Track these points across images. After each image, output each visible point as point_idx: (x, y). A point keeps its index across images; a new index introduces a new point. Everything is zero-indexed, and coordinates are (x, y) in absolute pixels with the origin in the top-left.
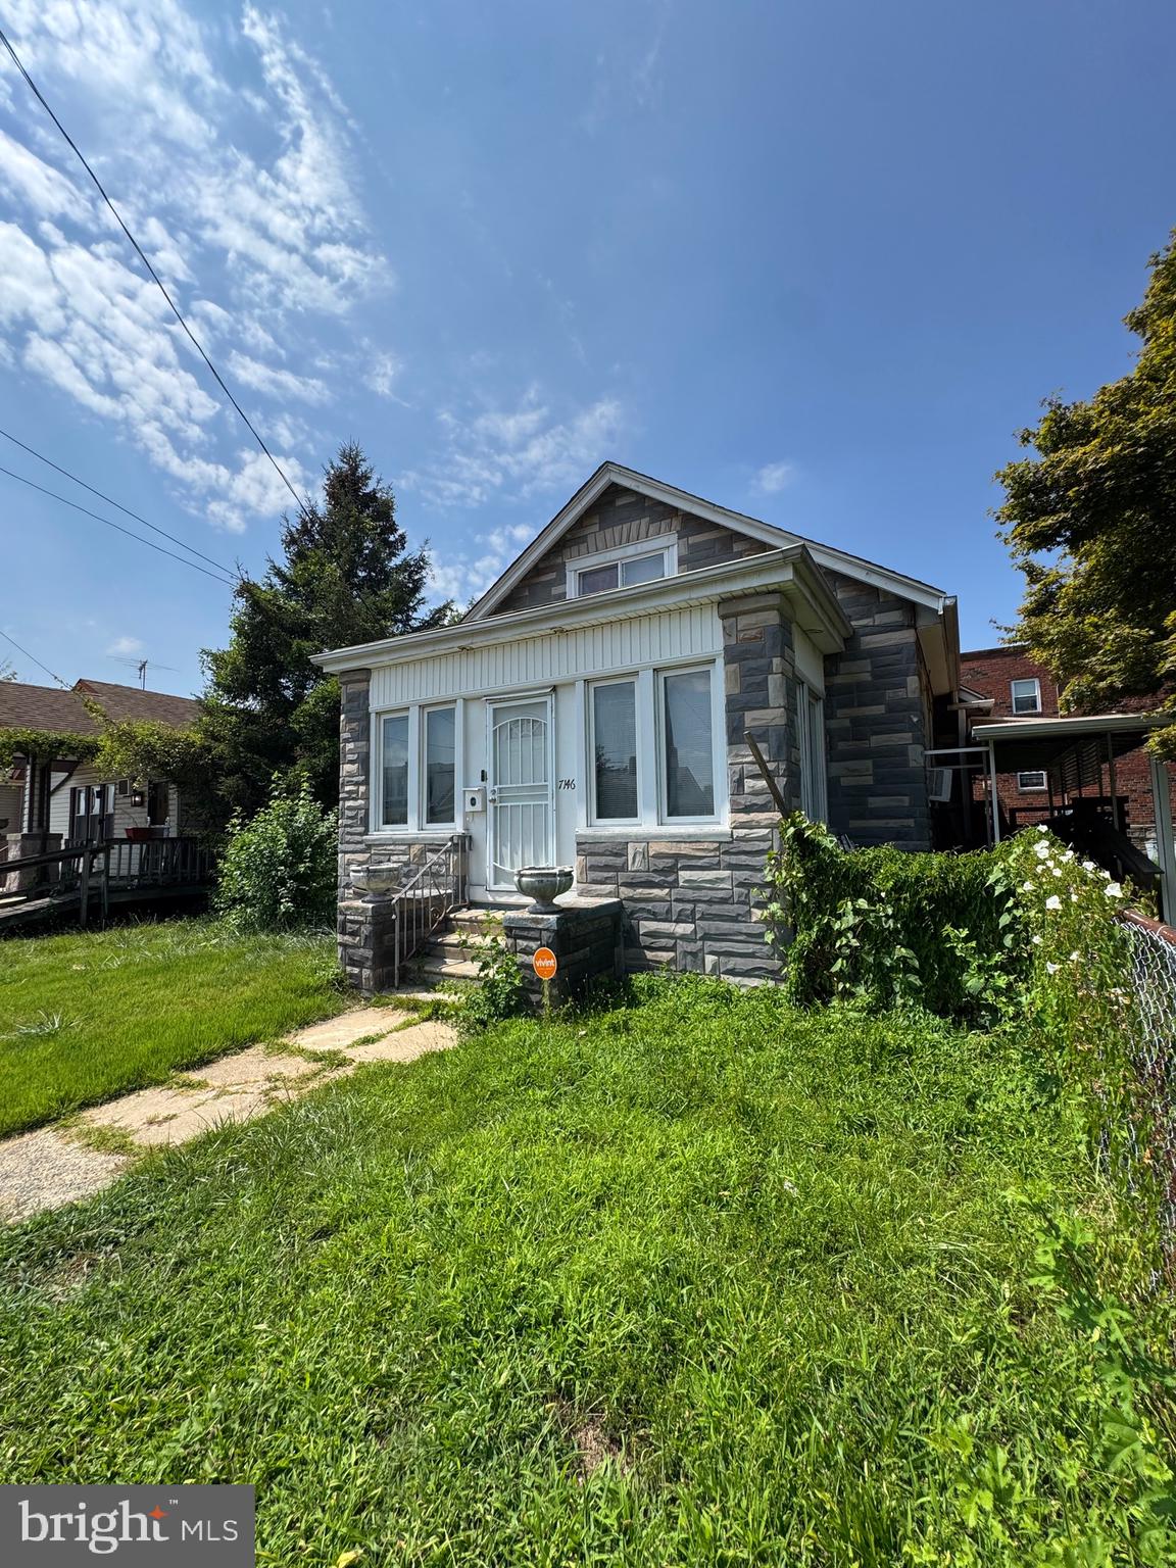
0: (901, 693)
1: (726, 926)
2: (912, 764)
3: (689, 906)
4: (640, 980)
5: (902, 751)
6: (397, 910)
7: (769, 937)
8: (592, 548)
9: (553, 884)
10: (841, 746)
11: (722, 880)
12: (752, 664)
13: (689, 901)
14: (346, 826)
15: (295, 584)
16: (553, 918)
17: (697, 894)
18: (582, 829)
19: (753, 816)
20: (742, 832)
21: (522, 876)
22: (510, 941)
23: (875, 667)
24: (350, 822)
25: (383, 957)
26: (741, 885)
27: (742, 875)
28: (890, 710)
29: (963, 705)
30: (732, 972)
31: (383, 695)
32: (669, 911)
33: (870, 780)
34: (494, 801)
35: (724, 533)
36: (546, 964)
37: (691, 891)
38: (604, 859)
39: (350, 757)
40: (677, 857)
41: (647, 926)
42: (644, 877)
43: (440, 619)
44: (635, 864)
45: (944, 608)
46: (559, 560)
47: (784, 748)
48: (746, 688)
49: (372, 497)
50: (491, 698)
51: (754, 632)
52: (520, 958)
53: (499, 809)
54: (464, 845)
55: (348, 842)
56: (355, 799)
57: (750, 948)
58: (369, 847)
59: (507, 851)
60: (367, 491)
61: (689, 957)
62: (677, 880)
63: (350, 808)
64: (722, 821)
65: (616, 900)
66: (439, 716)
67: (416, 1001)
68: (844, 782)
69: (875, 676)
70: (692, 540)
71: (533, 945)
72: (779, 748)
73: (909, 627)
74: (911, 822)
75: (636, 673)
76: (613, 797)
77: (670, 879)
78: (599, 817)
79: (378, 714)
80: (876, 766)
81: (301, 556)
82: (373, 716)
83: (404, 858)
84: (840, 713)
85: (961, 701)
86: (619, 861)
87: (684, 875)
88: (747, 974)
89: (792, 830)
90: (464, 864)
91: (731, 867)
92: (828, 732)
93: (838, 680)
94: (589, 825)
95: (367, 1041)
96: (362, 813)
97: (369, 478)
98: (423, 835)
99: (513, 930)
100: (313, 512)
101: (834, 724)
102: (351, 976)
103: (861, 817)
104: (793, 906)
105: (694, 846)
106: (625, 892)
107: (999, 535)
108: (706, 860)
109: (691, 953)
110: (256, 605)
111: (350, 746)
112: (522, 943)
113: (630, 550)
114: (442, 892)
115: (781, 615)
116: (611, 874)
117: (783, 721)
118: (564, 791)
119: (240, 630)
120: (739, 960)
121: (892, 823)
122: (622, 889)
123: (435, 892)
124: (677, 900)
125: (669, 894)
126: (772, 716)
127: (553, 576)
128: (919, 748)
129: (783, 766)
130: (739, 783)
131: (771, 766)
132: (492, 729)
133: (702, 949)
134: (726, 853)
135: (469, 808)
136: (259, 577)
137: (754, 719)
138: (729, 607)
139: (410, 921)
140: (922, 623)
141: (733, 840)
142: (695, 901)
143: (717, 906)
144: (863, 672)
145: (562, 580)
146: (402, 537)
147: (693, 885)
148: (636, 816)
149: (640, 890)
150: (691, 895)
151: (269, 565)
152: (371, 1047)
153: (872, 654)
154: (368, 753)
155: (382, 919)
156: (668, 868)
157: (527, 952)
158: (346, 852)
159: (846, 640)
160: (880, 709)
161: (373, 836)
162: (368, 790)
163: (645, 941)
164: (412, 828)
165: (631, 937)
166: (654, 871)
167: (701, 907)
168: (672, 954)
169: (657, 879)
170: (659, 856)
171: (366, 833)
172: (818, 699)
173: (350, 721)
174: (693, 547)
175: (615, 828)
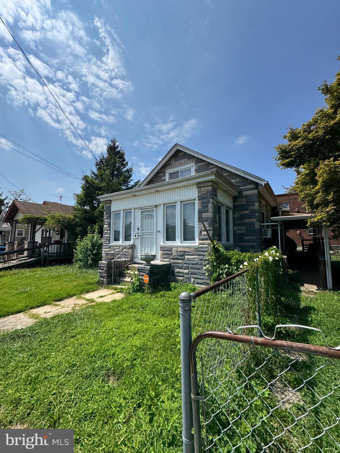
0: (253, 207)
1: (196, 271)
2: (256, 227)
3: (188, 265)
4: (173, 284)
5: (253, 224)
6: (113, 264)
7: (207, 274)
8: (172, 167)
9: (149, 258)
10: (237, 222)
11: (196, 258)
12: (205, 201)
13: (187, 264)
14: (105, 241)
15: (98, 176)
16: (149, 267)
17: (190, 262)
18: (162, 244)
19: (204, 241)
20: (201, 246)
21: (142, 256)
22: (139, 273)
23: (246, 200)
24: (105, 240)
25: (109, 276)
26: (200, 260)
27: (201, 257)
28: (251, 212)
29: (281, 210)
30: (198, 283)
31: (115, 207)
32: (182, 266)
33: (244, 232)
34: (140, 236)
35: (207, 163)
36: (146, 279)
37: (188, 261)
38: (167, 252)
39: (106, 223)
40: (185, 252)
41: (177, 270)
42: (176, 257)
43: (137, 185)
44: (174, 254)
45: (265, 184)
46: (164, 170)
47: (212, 224)
48: (203, 207)
49: (119, 152)
50: (141, 208)
51: (205, 192)
52: (141, 277)
53: (142, 237)
54: (133, 247)
55: (105, 246)
56: (107, 234)
57: (202, 277)
58: (110, 247)
59: (143, 249)
60: (118, 150)
61: (187, 279)
62: (184, 258)
63: (106, 237)
64: (196, 243)
65: (169, 263)
66: (128, 213)
67: (116, 287)
68: (238, 232)
69: (247, 203)
70: (199, 164)
71: (144, 274)
72: (211, 223)
73: (256, 189)
74: (255, 244)
75: (176, 202)
76: (170, 235)
77: (183, 258)
78: (166, 240)
80: (246, 228)
81: (99, 169)
82: (112, 213)
83: (118, 250)
84: (237, 213)
85: (280, 208)
86: (170, 253)
87: (186, 257)
88: (201, 284)
89: (212, 245)
90: (133, 252)
91: (198, 255)
92: (234, 218)
93: (237, 204)
94: (164, 243)
95: (101, 297)
96: (108, 238)
97: (118, 147)
98: (123, 244)
99: (139, 270)
100: (103, 157)
101: (235, 216)
102: (102, 280)
103: (242, 242)
104: (213, 266)
105: (189, 249)
106: (172, 261)
107: (277, 164)
108: (192, 253)
109: (188, 278)
110: (87, 182)
111: (106, 220)
112: (141, 273)
113: (182, 167)
114: (126, 259)
115: (213, 187)
116: (168, 256)
117: (212, 216)
118: (158, 233)
119: (83, 188)
120: (199, 280)
121: (251, 244)
122: (171, 260)
123: (124, 259)
124: (184, 263)
125: (183, 262)
126: (209, 215)
127: (162, 174)
128: (259, 223)
129: (212, 228)
130: (201, 232)
131: (207, 228)
132: (141, 216)
133: (190, 277)
134: (197, 251)
135: (135, 237)
136: (89, 174)
137: (205, 215)
138: (199, 185)
139: (117, 267)
140: (260, 188)
141: (199, 248)
142: (189, 264)
143: (194, 265)
144: (243, 201)
145: (165, 176)
146: (127, 162)
147: (189, 260)
148: (175, 240)
149: (175, 261)
150: (188, 262)
151: (91, 171)
152: (102, 298)
153: (247, 196)
154: (110, 222)
155: (109, 266)
156: (182, 255)
157: (142, 276)
158: (104, 248)
159: (239, 193)
160: (248, 212)
161: (111, 244)
162: (110, 232)
163: (176, 274)
164: (120, 243)
165: (173, 273)
166: (179, 255)
167: (190, 265)
168: (183, 278)
169: (180, 258)
170: (180, 251)
171: (109, 243)
172: (230, 209)
173: (106, 214)
174: (199, 167)
175: (170, 243)
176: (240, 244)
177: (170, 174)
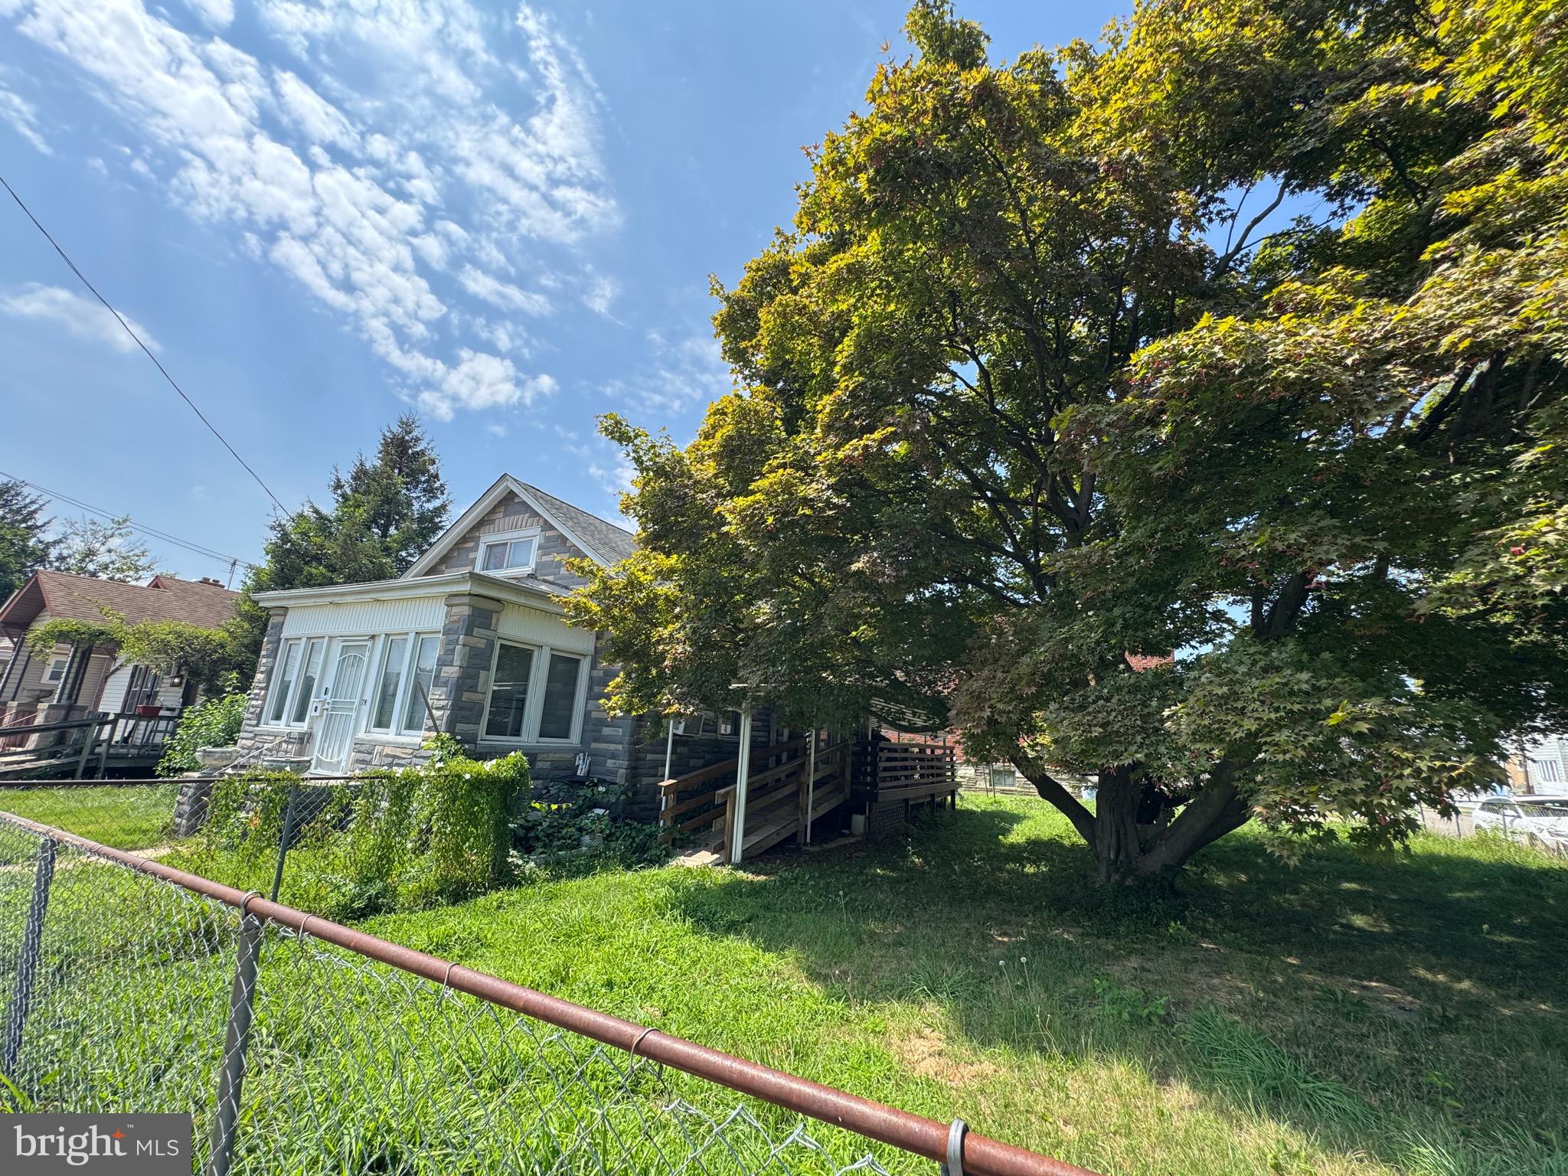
8: (496, 529)
12: (452, 637)
14: (248, 719)
18: (361, 735)
19: (432, 734)
20: (424, 744)
24: (250, 717)
25: (197, 812)
31: (291, 627)
34: (327, 710)
38: (363, 755)
39: (262, 669)
40: (394, 757)
44: (376, 761)
46: (477, 534)
47: (453, 693)
48: (447, 652)
49: (419, 455)
50: (345, 638)
51: (457, 618)
53: (329, 716)
54: (306, 738)
55: (246, 732)
56: (258, 700)
58: (256, 736)
59: (326, 746)
60: (417, 450)
63: (253, 707)
64: (419, 736)
66: (315, 646)
68: (594, 715)
70: (548, 534)
72: (451, 691)
74: (620, 747)
75: (408, 633)
78: (374, 726)
79: (287, 640)
82: (282, 641)
86: (368, 757)
92: (591, 678)
94: (367, 731)
96: (259, 711)
97: (420, 440)
98: (286, 729)
101: (595, 673)
103: (597, 740)
105: (404, 750)
108: (405, 760)
111: (265, 661)
113: (515, 535)
115: (471, 609)
116: (364, 766)
117: (456, 675)
118: (363, 706)
121: (612, 747)
126: (453, 671)
127: (472, 544)
129: (450, 703)
131: (441, 703)
132: (338, 660)
134: (414, 756)
135: (314, 713)
137: (446, 672)
138: (449, 600)
141: (419, 748)
145: (476, 549)
148: (388, 728)
154: (272, 668)
155: (202, 785)
156: (389, 764)
158: (242, 739)
161: (263, 727)
162: (265, 695)
164: (282, 725)
166: (383, 766)
170: (387, 756)
171: (257, 725)
172: (585, 656)
173: (269, 642)
174: (547, 539)
175: (379, 735)
176: (594, 745)
177: (490, 547)
